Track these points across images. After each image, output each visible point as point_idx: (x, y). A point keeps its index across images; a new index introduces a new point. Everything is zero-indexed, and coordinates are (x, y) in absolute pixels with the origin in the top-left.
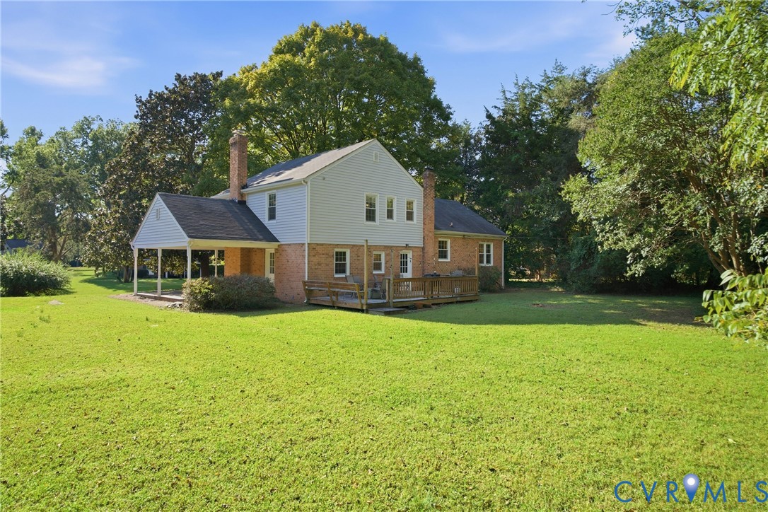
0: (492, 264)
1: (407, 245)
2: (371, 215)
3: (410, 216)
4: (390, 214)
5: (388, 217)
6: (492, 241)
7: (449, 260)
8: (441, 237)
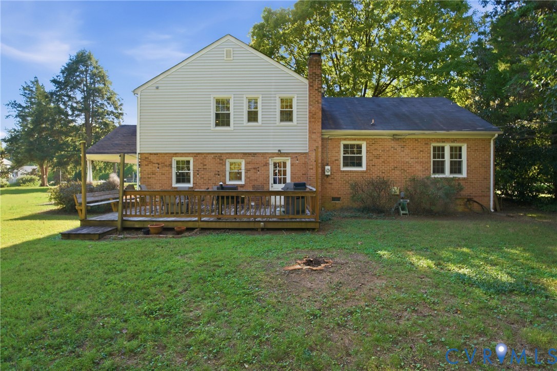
0: (464, 174)
1: (279, 151)
2: (222, 119)
3: (287, 115)
4: (253, 116)
5: (249, 120)
6: (464, 141)
7: (364, 168)
8: (345, 139)
